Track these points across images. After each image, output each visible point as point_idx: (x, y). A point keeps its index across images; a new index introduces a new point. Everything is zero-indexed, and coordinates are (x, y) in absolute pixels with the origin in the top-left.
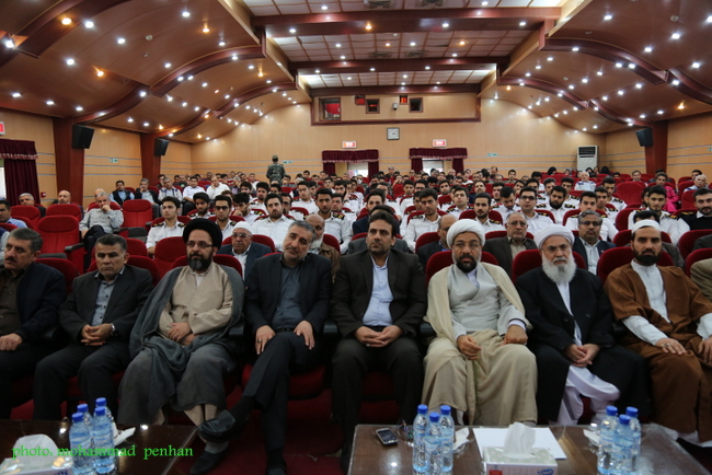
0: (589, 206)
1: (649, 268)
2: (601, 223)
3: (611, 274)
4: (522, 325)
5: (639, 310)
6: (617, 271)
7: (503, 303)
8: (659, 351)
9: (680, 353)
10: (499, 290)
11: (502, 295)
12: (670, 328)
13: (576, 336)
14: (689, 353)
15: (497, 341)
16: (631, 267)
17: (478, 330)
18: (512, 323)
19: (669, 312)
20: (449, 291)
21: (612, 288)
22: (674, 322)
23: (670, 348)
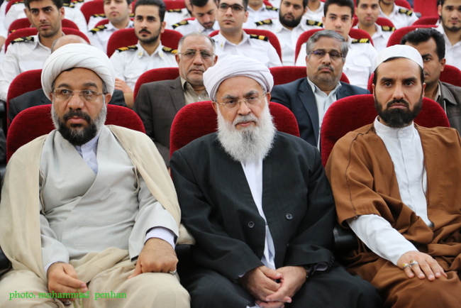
0: (339, 22)
1: (401, 131)
2: (344, 53)
3: (340, 142)
4: (170, 239)
5: (378, 205)
6: (349, 137)
7: (143, 199)
8: (401, 276)
9: (431, 277)
10: (137, 175)
11: (142, 185)
12: (428, 234)
13: (266, 253)
14: (449, 277)
15: (123, 270)
16: (373, 129)
17: (90, 251)
18: (151, 234)
19: (431, 207)
20: (42, 182)
21: (337, 168)
22: (438, 223)
23: (417, 269)
